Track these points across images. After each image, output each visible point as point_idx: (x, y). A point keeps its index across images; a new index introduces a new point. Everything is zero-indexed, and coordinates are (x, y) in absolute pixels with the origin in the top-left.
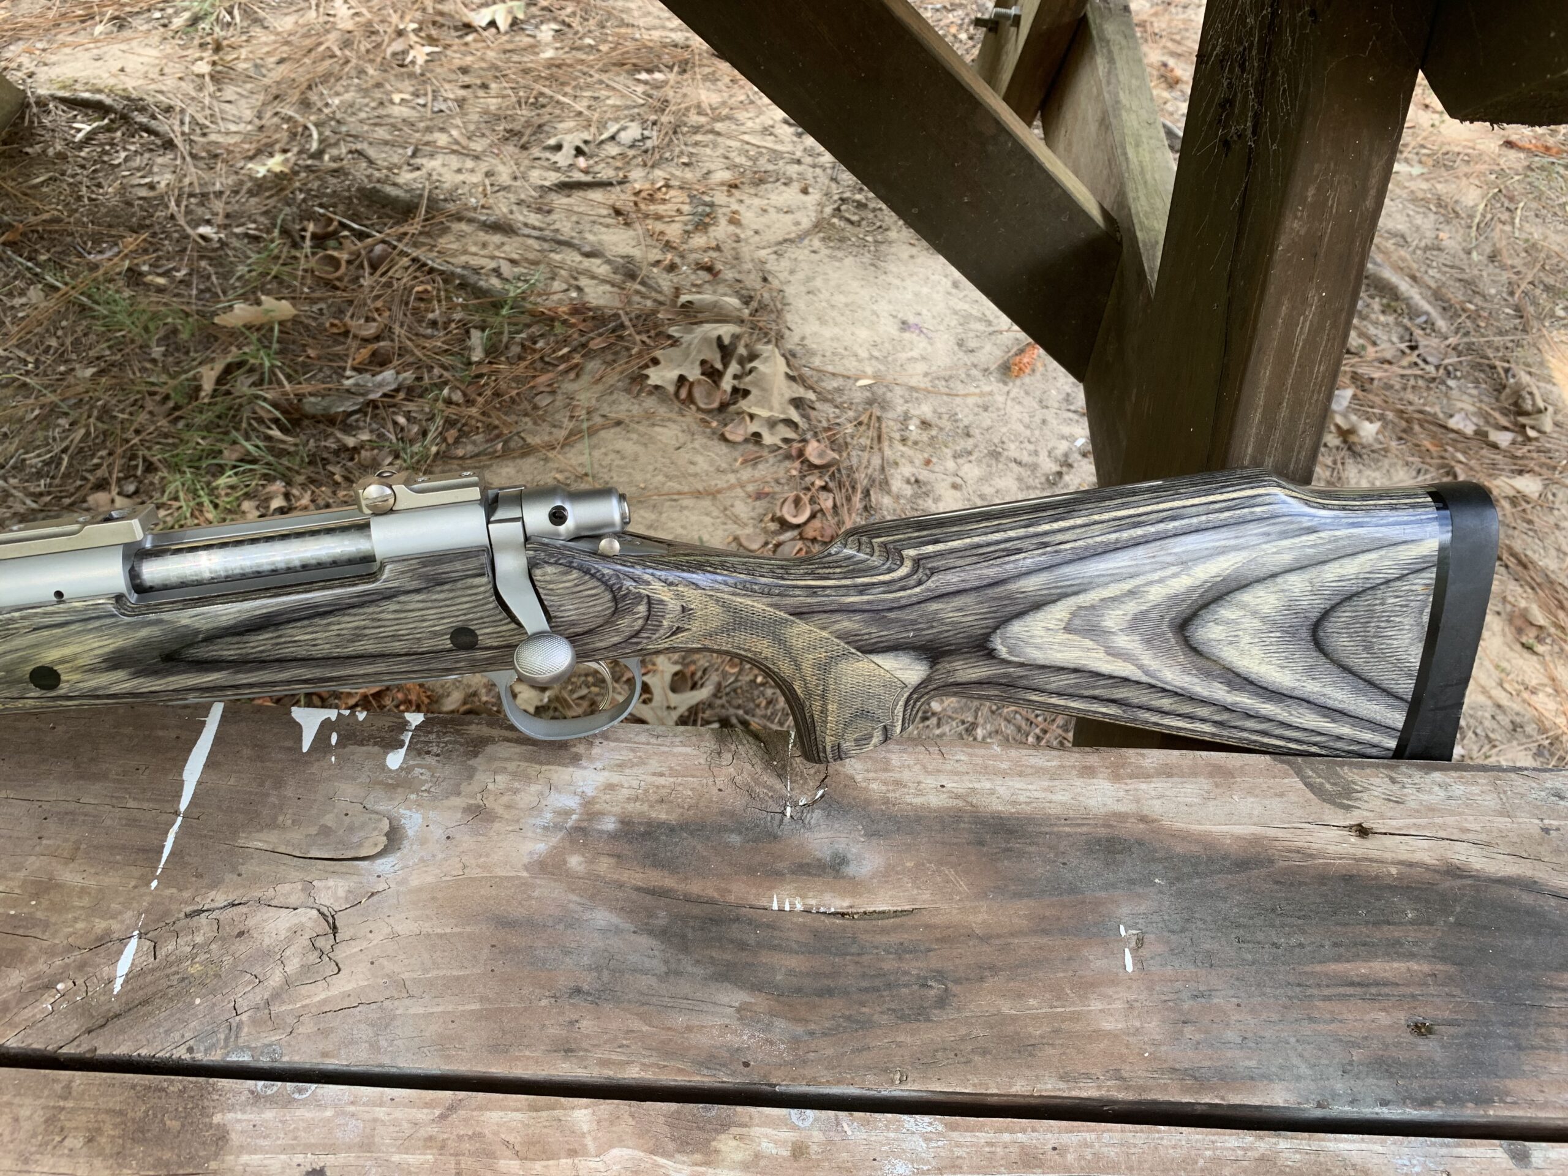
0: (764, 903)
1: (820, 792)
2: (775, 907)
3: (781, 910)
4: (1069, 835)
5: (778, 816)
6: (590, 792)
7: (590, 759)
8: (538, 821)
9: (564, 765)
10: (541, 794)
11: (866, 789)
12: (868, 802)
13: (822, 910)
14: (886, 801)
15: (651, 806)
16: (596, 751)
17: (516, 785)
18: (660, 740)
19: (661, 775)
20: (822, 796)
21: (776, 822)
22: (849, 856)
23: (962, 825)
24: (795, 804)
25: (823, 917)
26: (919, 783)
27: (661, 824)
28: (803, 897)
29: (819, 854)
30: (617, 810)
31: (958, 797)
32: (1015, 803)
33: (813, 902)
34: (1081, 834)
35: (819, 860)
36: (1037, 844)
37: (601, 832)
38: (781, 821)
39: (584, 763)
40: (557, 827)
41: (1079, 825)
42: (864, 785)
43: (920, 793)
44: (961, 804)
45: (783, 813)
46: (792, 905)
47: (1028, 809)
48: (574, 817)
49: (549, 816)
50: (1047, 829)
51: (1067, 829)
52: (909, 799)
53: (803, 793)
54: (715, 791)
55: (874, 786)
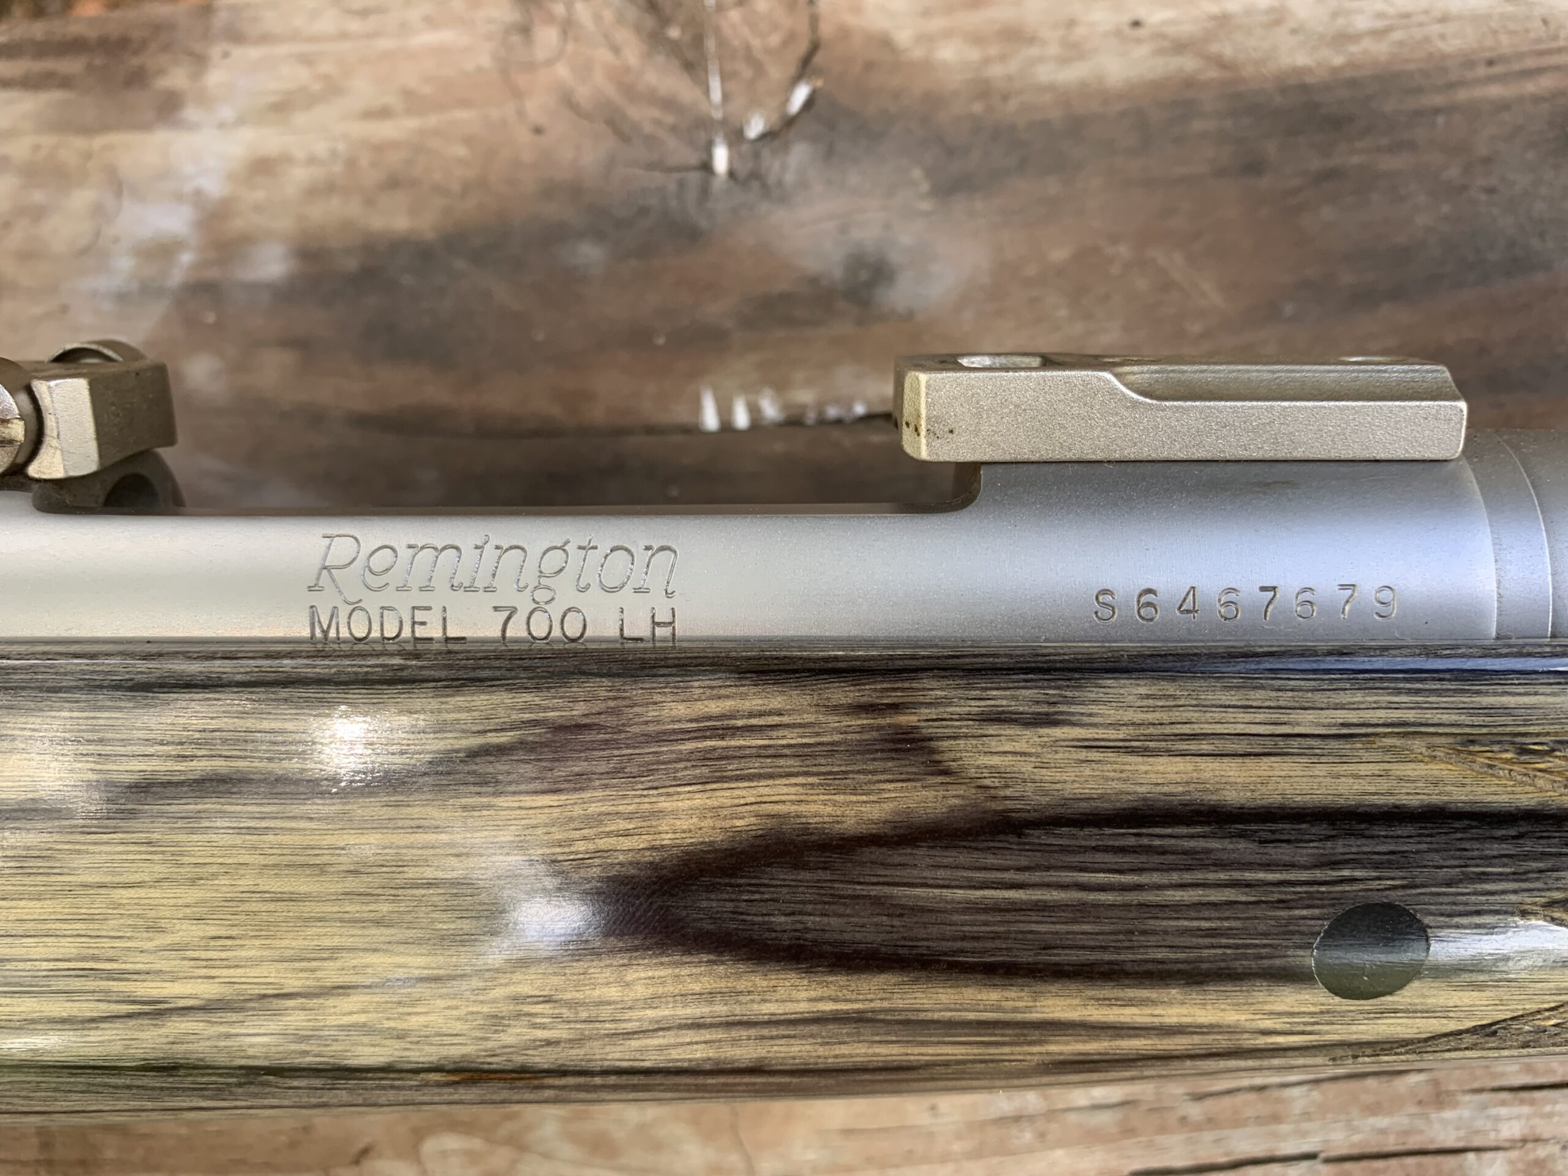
0: (679, 414)
1: (800, 95)
2: (710, 420)
3: (727, 426)
4: (1503, 106)
5: (694, 177)
6: (214, 187)
7: (204, 100)
8: (103, 283)
9: (146, 127)
10: (98, 211)
11: (927, 65)
12: (934, 100)
13: (832, 412)
14: (983, 90)
15: (370, 202)
16: (215, 78)
17: (38, 196)
18: (372, 22)
19: (383, 113)
20: (809, 104)
21: (692, 195)
22: (895, 257)
23: (1198, 126)
24: (736, 137)
25: (836, 434)
26: (1071, 23)
27: (397, 245)
28: (780, 387)
29: (812, 265)
30: (285, 223)
31: (1180, 46)
32: (1343, 38)
33: (805, 396)
34: (1537, 99)
35: (814, 281)
36: (1411, 146)
37: (254, 287)
38: (705, 191)
39: (191, 113)
40: (147, 290)
41: (1528, 74)
42: (918, 53)
43: (1074, 51)
44: (1188, 64)
45: (707, 167)
46: (754, 410)
47: (1380, 50)
48: (186, 258)
49: (124, 264)
50: (1438, 100)
51: (1495, 91)
52: (1045, 74)
53: (754, 103)
54: (523, 135)
55: (948, 53)
